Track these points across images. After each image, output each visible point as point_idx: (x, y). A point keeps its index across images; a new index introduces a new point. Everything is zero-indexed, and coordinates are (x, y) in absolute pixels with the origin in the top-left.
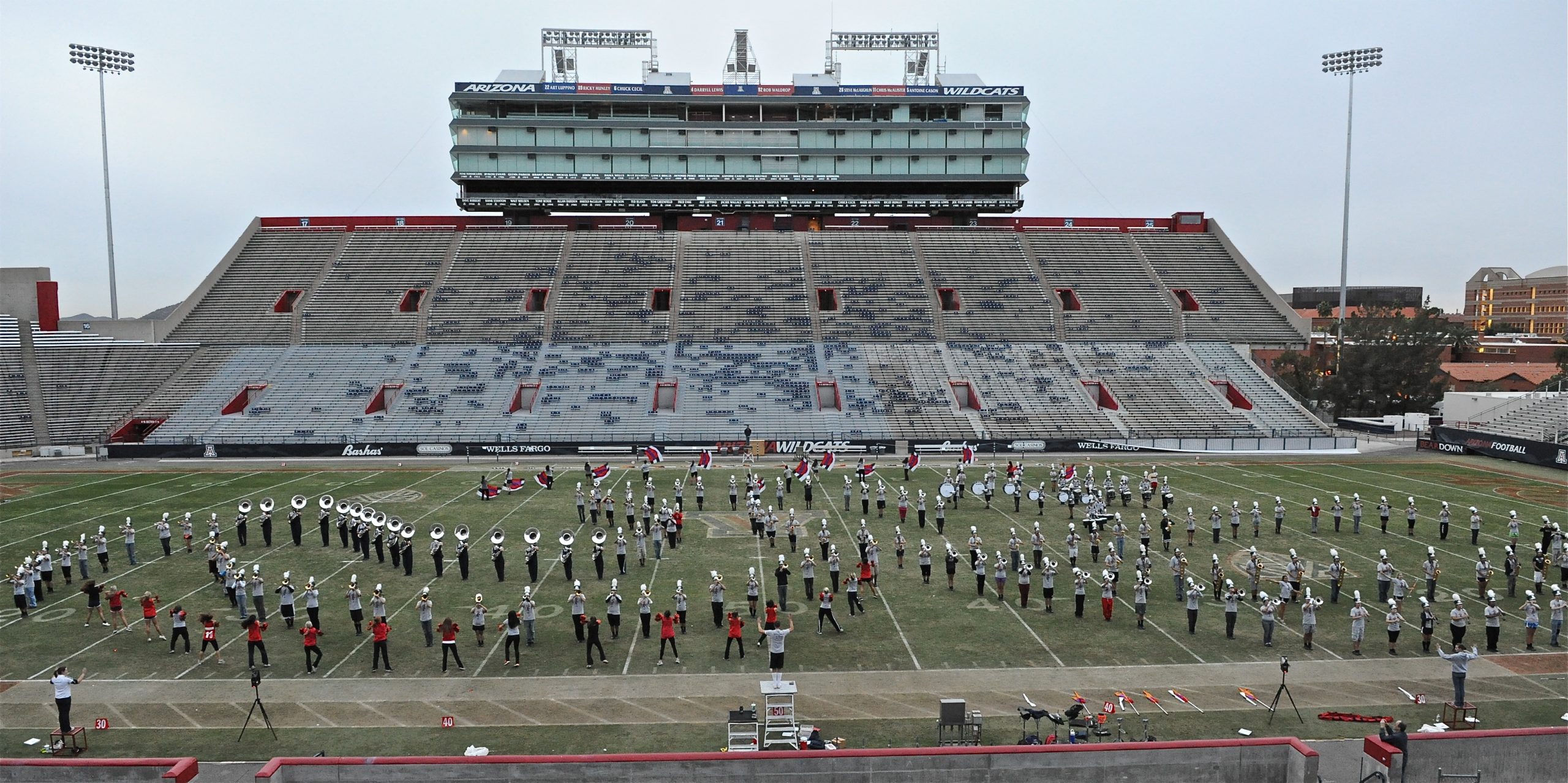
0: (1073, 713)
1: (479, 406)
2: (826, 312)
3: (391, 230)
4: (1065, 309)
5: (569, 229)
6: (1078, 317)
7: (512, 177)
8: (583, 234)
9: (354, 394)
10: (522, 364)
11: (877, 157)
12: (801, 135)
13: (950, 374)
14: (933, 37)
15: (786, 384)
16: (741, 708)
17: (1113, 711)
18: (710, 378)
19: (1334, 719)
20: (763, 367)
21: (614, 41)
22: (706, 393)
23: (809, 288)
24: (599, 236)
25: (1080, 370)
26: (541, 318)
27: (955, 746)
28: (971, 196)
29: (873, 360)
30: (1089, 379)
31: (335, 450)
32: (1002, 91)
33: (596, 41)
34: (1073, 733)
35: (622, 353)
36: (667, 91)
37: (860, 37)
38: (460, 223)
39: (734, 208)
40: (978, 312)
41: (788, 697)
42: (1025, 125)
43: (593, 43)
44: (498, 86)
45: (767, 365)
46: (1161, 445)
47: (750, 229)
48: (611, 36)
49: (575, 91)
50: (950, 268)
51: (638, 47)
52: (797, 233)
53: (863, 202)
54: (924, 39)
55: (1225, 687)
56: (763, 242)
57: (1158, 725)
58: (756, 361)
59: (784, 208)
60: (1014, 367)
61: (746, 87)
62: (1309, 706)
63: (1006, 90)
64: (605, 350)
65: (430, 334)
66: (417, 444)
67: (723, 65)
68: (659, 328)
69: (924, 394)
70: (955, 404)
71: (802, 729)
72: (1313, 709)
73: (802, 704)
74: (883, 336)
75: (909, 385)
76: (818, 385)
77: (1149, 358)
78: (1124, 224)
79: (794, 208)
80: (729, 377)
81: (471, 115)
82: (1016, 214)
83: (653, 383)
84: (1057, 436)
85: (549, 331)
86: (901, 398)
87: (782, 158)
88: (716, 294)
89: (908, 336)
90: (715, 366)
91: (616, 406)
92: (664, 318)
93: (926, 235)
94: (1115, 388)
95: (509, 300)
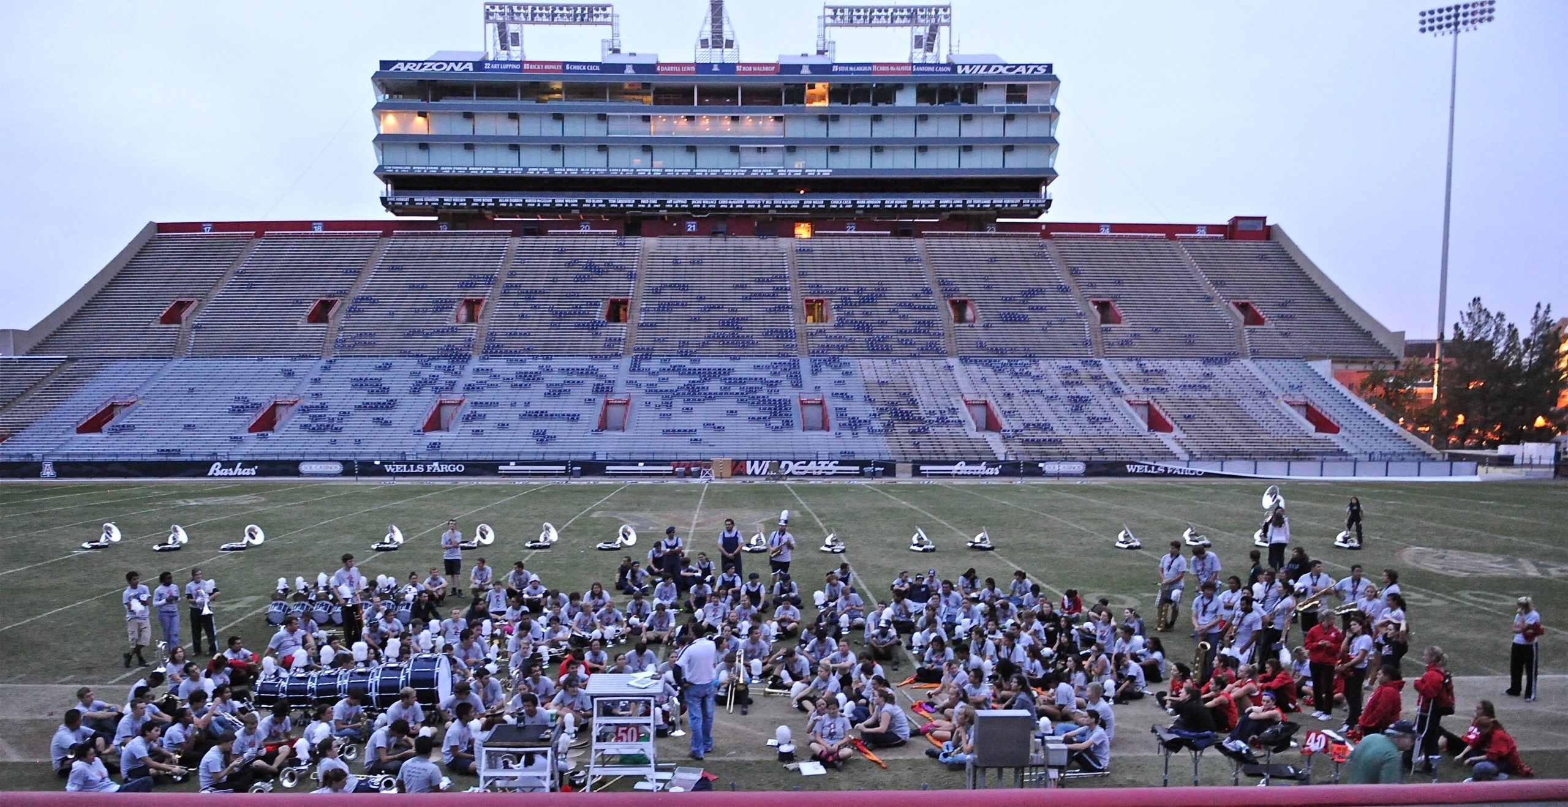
1: (387, 424)
2: (815, 323)
3: (306, 235)
4: (1103, 321)
5: (513, 235)
6: (1119, 331)
7: (446, 171)
8: (530, 240)
9: (238, 411)
10: (444, 378)
11: (877, 147)
12: (787, 121)
13: (963, 391)
14: (945, 10)
15: (764, 401)
18: (670, 395)
20: (735, 383)
21: (569, 16)
22: (664, 410)
23: (795, 297)
24: (549, 242)
25: (1125, 388)
26: (473, 331)
28: (989, 194)
29: (870, 376)
30: (1135, 398)
31: (199, 468)
32: (1027, 70)
33: (548, 16)
35: (566, 367)
36: (629, 71)
37: (858, 11)
38: (387, 229)
39: (708, 209)
40: (997, 325)
42: (1054, 109)
43: (544, 19)
44: (429, 64)
45: (741, 381)
46: (1231, 468)
47: (727, 234)
48: (565, 11)
49: (521, 70)
50: (964, 276)
51: (596, 24)
52: (782, 239)
53: (861, 202)
54: (933, 13)
56: (741, 249)
58: (727, 377)
59: (767, 209)
60: (1042, 385)
61: (722, 65)
63: (1032, 68)
64: (546, 363)
65: (339, 347)
66: (298, 462)
67: (695, 40)
68: (612, 342)
69: (932, 413)
70: (970, 425)
74: (883, 350)
75: (914, 403)
76: (802, 403)
77: (1207, 375)
78: (1171, 231)
79: (778, 209)
80: (694, 393)
81: (400, 99)
82: (1042, 218)
83: (600, 400)
84: (1099, 458)
85: (481, 343)
86: (906, 417)
87: (765, 149)
88: (684, 305)
89: (914, 350)
90: (678, 381)
91: (554, 423)
92: (620, 329)
93: (935, 242)
94: (1169, 408)
95: (437, 310)
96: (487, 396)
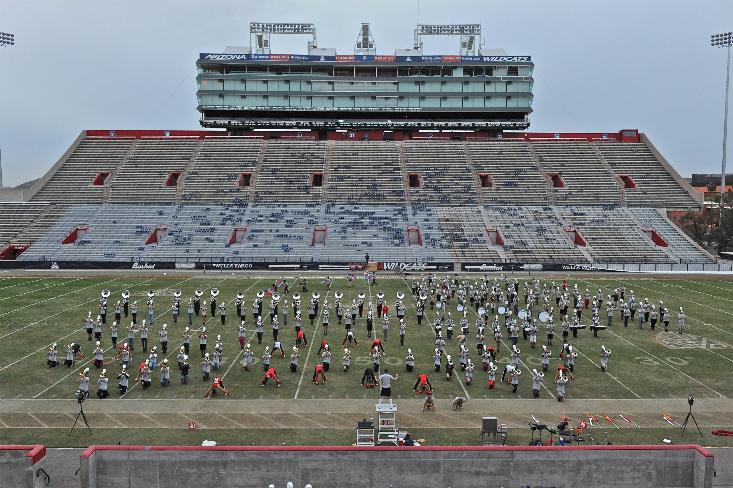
0: (562, 427)
1: (212, 241)
2: (413, 188)
3: (162, 138)
4: (554, 186)
5: (264, 139)
6: (563, 191)
7: (232, 108)
8: (273, 141)
9: (139, 233)
11: (444, 97)
12: (400, 85)
13: (486, 224)
14: (478, 27)
15: (390, 230)
16: (365, 420)
17: (586, 426)
18: (345, 226)
19: (721, 435)
20: (376, 219)
21: (292, 29)
22: (343, 235)
23: (404, 174)
24: (282, 142)
25: (564, 223)
26: (248, 190)
27: (491, 445)
28: (499, 120)
29: (441, 216)
30: (569, 228)
31: (128, 265)
32: (518, 59)
33: (281, 29)
34: (562, 439)
35: (294, 211)
36: (322, 59)
37: (435, 27)
38: (202, 135)
39: (360, 127)
40: (503, 189)
41: (391, 414)
42: (531, 79)
43: (280, 31)
44: (224, 56)
45: (379, 219)
46: (612, 267)
47: (369, 139)
48: (290, 27)
49: (269, 59)
50: (486, 162)
51: (305, 33)
52: (396, 141)
53: (436, 124)
54: (472, 28)
55: (654, 414)
56: (377, 147)
57: (613, 436)
58: (372, 216)
59: (389, 127)
60: (524, 221)
61: (368, 57)
62: (706, 426)
63: (520, 58)
64: (284, 209)
65: (184, 199)
66: (175, 263)
67: (355, 44)
68: (316, 197)
69: (471, 236)
70: (489, 242)
71: (400, 433)
72: (709, 428)
73: (400, 419)
74: (447, 202)
75: (462, 231)
76: (408, 230)
77: (605, 216)
78: (590, 137)
79: (395, 127)
80: (356, 225)
81: (209, 73)
82: (525, 131)
83: (312, 228)
84: (550, 261)
85: (252, 197)
86: (457, 238)
87: (389, 98)
88: (349, 177)
89: (462, 202)
90: (349, 219)
91: (290, 241)
92: (319, 190)
93: (472, 143)
94: (585, 233)
95: (229, 179)
96: (257, 226)
